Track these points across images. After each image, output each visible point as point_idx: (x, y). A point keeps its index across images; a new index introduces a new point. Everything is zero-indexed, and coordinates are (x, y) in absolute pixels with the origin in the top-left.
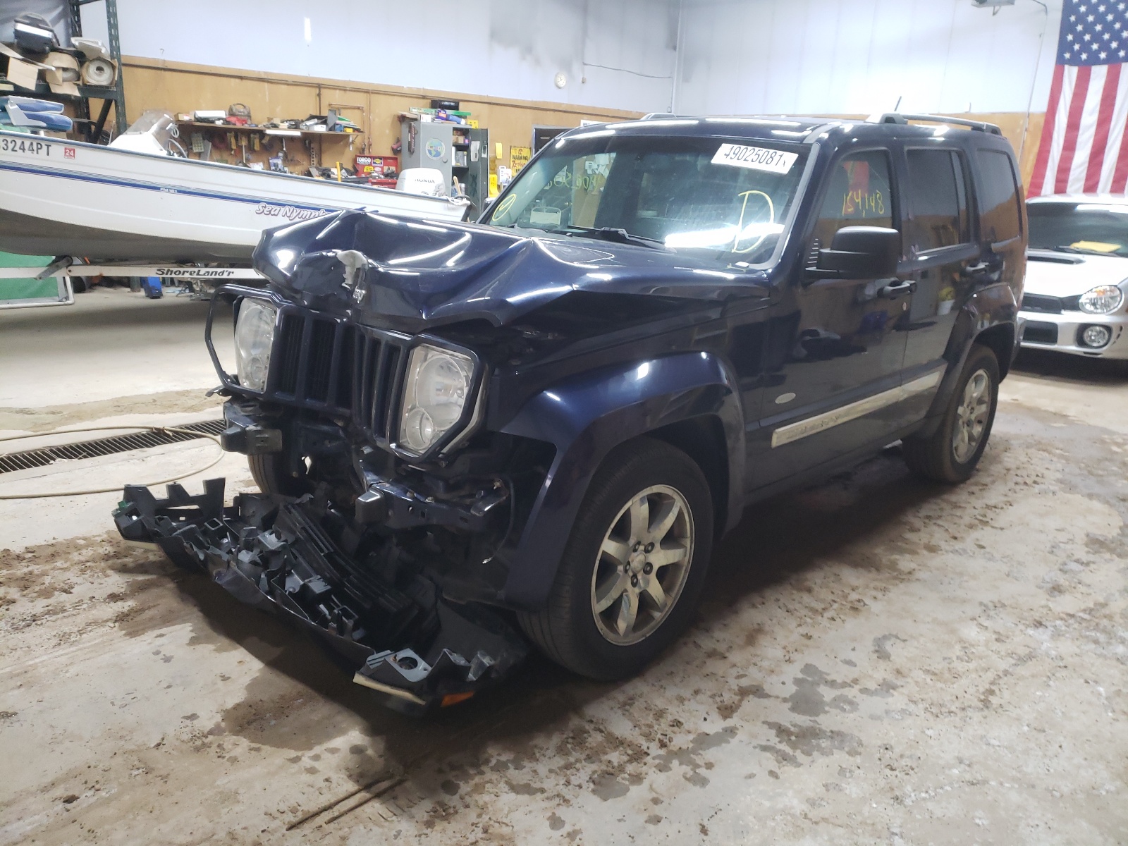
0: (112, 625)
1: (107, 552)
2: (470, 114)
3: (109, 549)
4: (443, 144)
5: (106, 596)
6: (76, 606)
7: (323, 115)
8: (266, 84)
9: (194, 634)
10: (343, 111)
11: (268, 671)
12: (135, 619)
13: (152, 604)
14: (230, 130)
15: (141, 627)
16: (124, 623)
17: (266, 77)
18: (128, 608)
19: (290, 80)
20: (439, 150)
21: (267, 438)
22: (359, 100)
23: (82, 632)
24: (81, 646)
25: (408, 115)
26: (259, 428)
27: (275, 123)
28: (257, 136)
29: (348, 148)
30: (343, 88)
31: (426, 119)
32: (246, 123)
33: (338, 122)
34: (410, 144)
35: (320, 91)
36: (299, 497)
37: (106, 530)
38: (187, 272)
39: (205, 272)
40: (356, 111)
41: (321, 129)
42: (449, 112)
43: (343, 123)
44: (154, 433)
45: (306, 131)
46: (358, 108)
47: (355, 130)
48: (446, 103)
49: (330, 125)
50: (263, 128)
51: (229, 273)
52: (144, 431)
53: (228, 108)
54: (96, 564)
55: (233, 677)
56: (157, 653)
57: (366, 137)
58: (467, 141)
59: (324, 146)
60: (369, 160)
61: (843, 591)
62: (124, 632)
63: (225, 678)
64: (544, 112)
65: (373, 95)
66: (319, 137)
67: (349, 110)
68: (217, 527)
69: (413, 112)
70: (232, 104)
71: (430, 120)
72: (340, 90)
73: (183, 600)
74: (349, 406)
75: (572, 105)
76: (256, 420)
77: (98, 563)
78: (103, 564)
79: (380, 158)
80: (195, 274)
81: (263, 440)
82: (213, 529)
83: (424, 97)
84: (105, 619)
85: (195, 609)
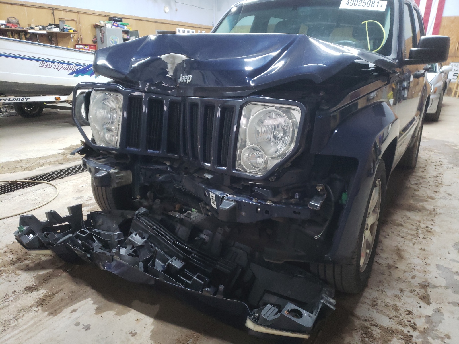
0: (37, 309)
1: (11, 259)
2: (128, 24)
3: (11, 257)
4: (118, 38)
5: (23, 289)
6: (5, 299)
7: (56, 23)
8: (25, 8)
9: (95, 306)
10: (66, 22)
11: (157, 322)
12: (51, 302)
13: (57, 290)
14: (8, 30)
15: (58, 307)
16: (44, 306)
17: (24, 4)
18: (43, 295)
19: (38, 5)
20: (116, 41)
21: (123, 176)
22: (74, 16)
23: (17, 318)
24: (21, 329)
25: (99, 24)
26: (117, 171)
27: (32, 27)
28: (23, 33)
29: (71, 40)
30: (65, 10)
31: (108, 25)
32: (17, 27)
33: (65, 27)
34: (101, 38)
35: (53, 11)
36: (137, 210)
37: (5, 244)
38: (3, 99)
39: (13, 99)
40: (73, 22)
41: (56, 30)
42: (119, 23)
43: (68, 28)
44: (10, 184)
45: (49, 31)
46: (74, 20)
47: (74, 31)
48: (116, 19)
49: (61, 28)
50: (27, 29)
51: (27, 99)
52: (4, 184)
53: (7, 19)
54: (7, 268)
55: (138, 332)
56: (77, 324)
57: (79, 35)
58: (128, 37)
59: (59, 39)
60: (82, 46)
61: (416, 223)
62: (47, 313)
63: (134, 334)
64: (160, 24)
65: (80, 15)
66: (56, 34)
67: (69, 22)
68: (86, 235)
69: (101, 23)
70: (8, 17)
71: (110, 27)
72: (63, 11)
73: (77, 283)
74: (176, 152)
75: (172, 21)
76: (113, 166)
77: (8, 267)
78: (12, 267)
79: (87, 45)
80: (8, 100)
81: (120, 178)
82: (84, 236)
83: (105, 16)
84: (29, 306)
85: (88, 288)
